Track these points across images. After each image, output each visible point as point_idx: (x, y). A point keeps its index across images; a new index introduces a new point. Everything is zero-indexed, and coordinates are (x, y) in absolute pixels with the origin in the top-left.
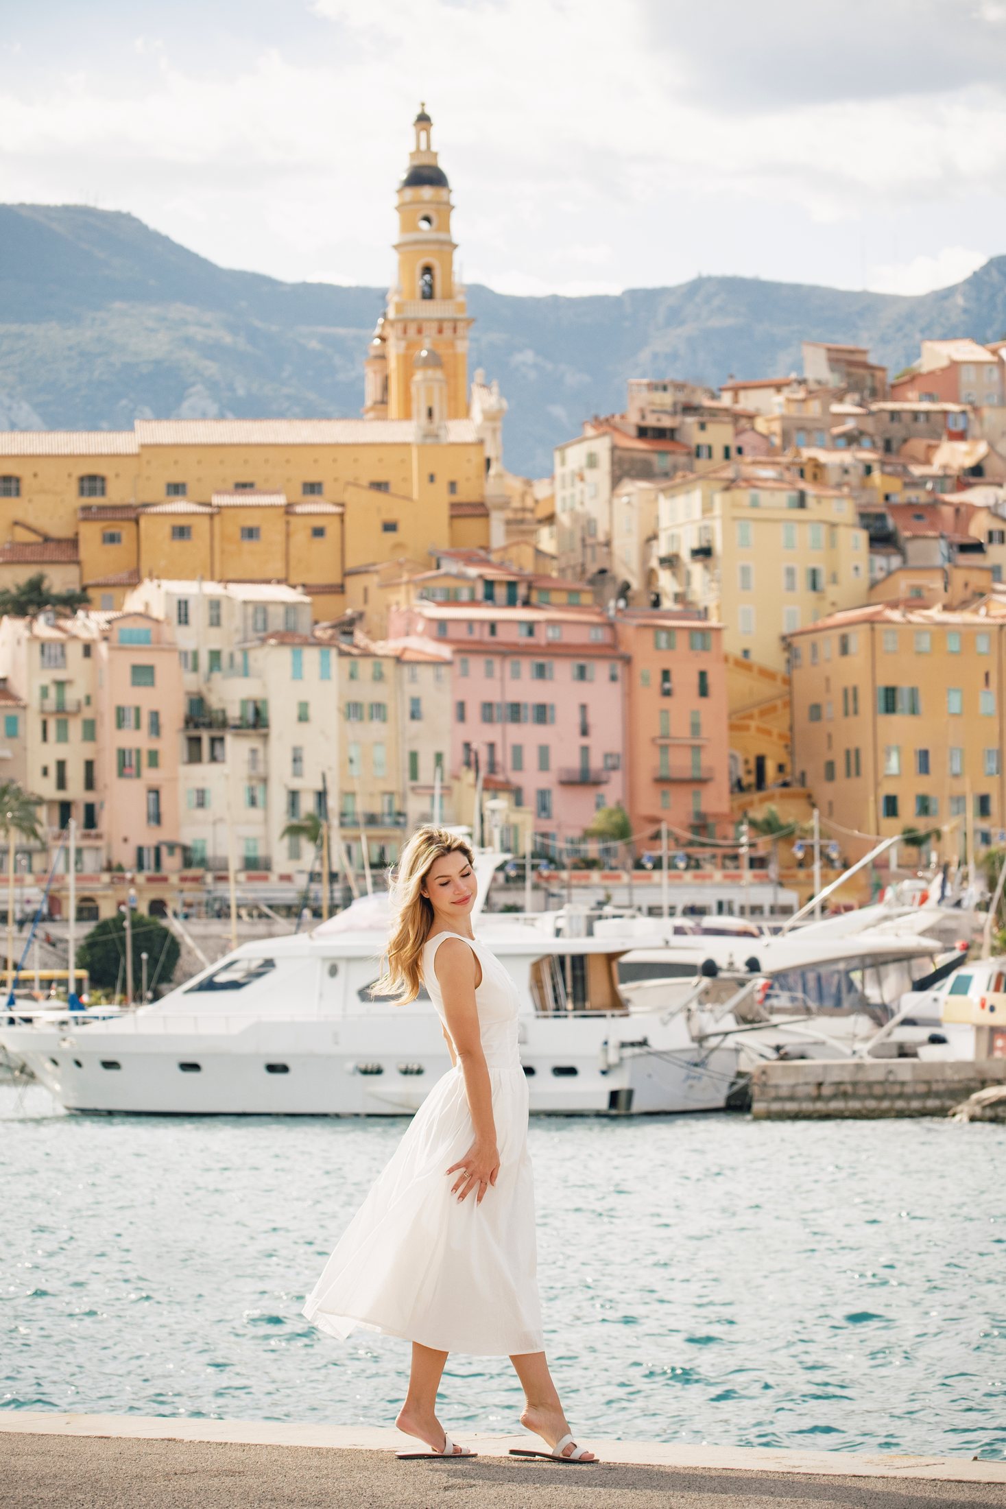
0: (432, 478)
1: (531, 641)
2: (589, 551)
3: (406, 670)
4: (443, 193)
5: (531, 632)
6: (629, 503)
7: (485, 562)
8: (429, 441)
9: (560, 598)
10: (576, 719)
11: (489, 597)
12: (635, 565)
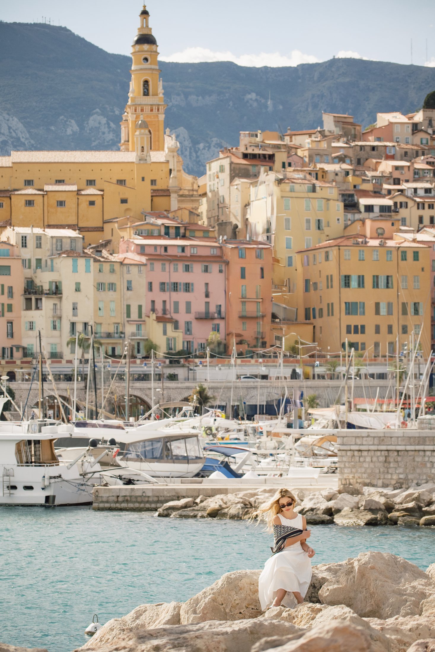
0: (143, 179)
1: (183, 254)
2: (220, 210)
3: (125, 268)
4: (154, 47)
5: (183, 251)
6: (237, 188)
7: (167, 218)
8: (142, 162)
9: (200, 234)
10: (203, 290)
11: (167, 233)
12: (239, 218)
